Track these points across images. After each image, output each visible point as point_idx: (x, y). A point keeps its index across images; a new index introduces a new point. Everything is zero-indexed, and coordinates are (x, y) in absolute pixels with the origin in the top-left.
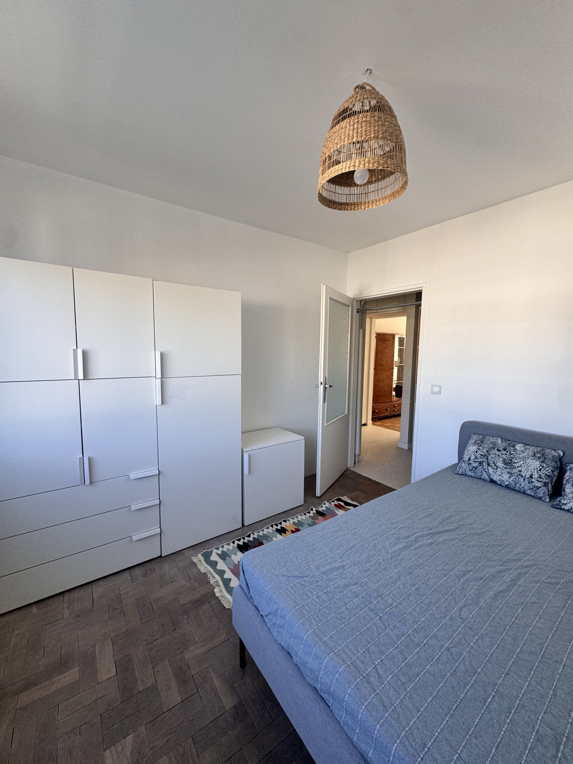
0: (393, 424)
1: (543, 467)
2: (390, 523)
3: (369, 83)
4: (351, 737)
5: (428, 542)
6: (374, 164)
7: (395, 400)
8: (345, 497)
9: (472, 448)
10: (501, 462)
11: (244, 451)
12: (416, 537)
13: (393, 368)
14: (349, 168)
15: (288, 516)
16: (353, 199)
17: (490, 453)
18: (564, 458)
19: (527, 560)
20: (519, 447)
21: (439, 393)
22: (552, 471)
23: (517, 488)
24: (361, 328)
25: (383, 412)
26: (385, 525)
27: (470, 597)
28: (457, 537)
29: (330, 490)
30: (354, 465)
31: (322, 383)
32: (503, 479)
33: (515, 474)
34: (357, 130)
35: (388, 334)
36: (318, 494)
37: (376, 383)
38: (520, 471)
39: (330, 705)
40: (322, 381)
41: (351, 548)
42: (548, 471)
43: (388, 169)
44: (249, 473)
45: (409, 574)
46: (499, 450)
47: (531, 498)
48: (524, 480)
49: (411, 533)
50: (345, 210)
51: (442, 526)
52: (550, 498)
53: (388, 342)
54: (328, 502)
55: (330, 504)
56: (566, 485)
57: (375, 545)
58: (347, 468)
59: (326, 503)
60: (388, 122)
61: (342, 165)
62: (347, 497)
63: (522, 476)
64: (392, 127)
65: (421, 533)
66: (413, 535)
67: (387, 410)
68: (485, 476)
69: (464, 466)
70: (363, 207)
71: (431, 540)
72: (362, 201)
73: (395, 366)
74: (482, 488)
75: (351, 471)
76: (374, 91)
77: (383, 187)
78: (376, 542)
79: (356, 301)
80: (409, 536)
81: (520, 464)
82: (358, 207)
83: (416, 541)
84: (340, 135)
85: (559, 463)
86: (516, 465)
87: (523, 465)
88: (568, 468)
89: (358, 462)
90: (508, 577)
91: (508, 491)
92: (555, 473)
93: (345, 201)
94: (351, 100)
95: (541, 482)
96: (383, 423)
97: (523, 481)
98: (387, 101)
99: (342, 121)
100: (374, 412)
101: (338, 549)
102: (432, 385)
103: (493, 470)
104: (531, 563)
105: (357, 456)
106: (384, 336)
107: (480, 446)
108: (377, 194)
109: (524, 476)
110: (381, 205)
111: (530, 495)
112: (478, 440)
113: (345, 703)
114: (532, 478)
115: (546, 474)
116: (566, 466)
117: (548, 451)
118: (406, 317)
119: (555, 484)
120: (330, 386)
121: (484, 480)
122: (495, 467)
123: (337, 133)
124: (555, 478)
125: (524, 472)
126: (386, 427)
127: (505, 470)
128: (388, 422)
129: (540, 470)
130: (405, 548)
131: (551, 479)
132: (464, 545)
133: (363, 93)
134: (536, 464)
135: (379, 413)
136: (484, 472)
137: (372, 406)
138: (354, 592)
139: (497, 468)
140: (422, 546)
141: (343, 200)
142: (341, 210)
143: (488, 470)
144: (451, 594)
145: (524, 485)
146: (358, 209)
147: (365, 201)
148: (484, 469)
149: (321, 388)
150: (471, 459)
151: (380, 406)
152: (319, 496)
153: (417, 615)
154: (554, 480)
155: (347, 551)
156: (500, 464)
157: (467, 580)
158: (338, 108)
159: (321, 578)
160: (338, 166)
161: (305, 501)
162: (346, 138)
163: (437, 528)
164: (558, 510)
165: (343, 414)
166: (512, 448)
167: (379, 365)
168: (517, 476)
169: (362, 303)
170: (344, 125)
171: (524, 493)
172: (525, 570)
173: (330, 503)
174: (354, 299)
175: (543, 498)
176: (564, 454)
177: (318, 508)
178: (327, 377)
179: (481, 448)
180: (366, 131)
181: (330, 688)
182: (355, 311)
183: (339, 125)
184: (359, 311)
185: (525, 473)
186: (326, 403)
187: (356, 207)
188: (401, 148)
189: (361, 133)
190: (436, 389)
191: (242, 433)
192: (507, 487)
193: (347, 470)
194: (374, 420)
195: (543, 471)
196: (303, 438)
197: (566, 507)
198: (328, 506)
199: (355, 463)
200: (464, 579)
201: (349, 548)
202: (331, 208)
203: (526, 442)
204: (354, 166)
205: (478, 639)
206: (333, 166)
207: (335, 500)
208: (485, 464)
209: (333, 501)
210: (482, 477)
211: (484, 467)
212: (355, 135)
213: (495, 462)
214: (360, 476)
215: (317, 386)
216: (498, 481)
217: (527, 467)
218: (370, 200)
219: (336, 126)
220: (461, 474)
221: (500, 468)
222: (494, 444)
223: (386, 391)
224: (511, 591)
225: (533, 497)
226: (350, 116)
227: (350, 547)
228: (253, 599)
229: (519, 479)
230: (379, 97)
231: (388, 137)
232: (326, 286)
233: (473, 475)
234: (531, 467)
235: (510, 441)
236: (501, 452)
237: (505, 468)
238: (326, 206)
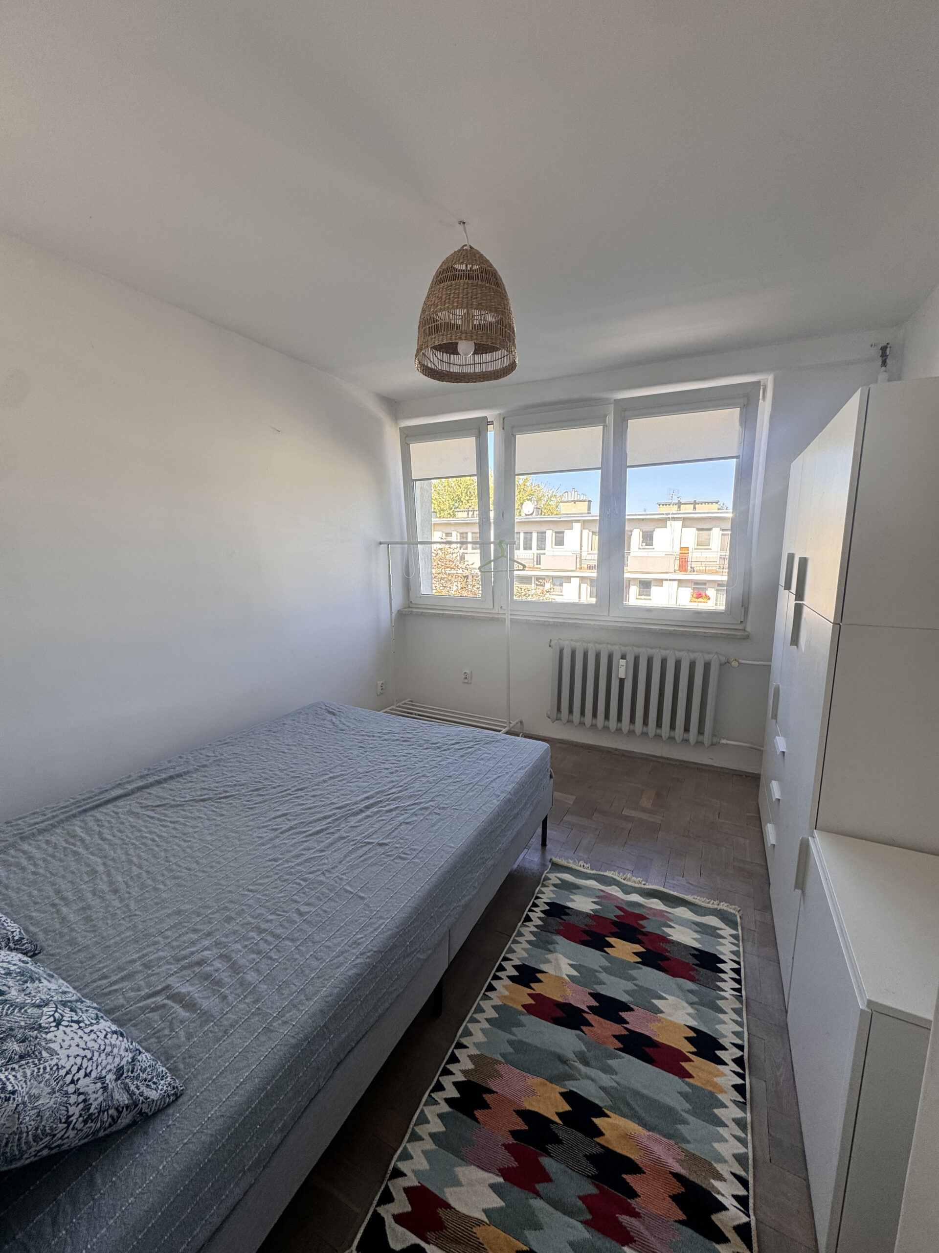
33: (133, 1088)
87: (94, 1075)
125: (122, 1059)
168: (137, 1078)
185: (123, 1053)
217: (96, 1054)
229: (145, 1069)
234: (90, 1045)
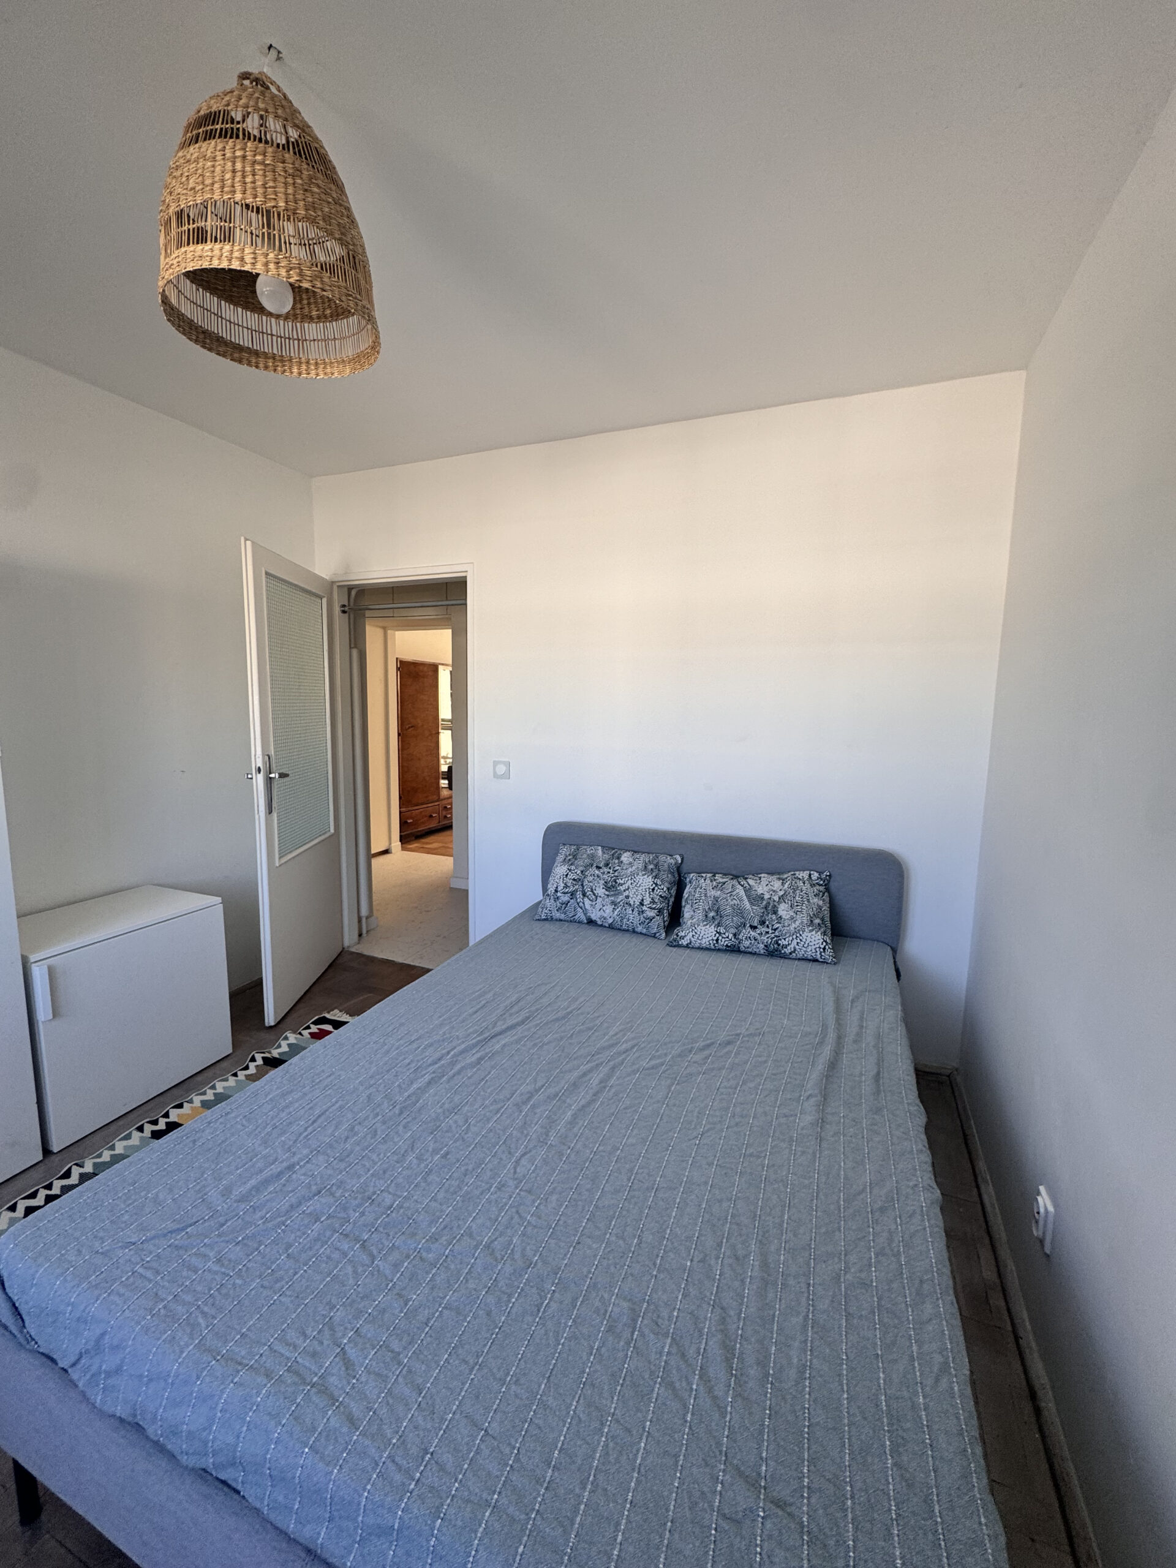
0: (444, 845)
1: (656, 884)
2: (405, 1043)
3: (274, 79)
4: (284, 1528)
5: (474, 1059)
6: (291, 272)
7: (446, 797)
8: (336, 1011)
9: (560, 870)
10: (602, 887)
11: (32, 961)
12: (453, 1057)
13: (438, 733)
14: (230, 260)
15: (189, 1091)
16: (268, 346)
17: (586, 874)
18: (684, 865)
19: (626, 1041)
20: (626, 857)
21: (507, 776)
22: (668, 889)
23: (624, 927)
24: (355, 647)
25: (423, 823)
26: (397, 1049)
27: (534, 1136)
28: (526, 1033)
29: (301, 1005)
30: (359, 940)
31: (259, 770)
32: (605, 915)
33: (621, 903)
34: (244, 177)
35: (423, 664)
36: (270, 1019)
37: (405, 764)
38: (627, 897)
39: (239, 1487)
40: (260, 764)
41: (314, 1122)
42: (663, 890)
43: (324, 293)
44: (56, 1014)
45: (432, 1133)
46: (598, 868)
47: (642, 938)
48: (633, 911)
49: (444, 1051)
50: (251, 366)
51: (502, 1022)
52: (666, 932)
53: (426, 680)
54: (294, 1032)
55: (299, 1036)
56: (685, 906)
57: (369, 1097)
58: (343, 948)
59: (289, 1035)
60: (319, 187)
61: (210, 247)
62: (341, 1011)
63: (630, 905)
64: (329, 203)
65: (463, 1046)
66: (448, 1053)
67: (431, 816)
68: (580, 915)
69: (550, 903)
70: (295, 370)
71: (478, 1055)
72: (292, 355)
73: (442, 729)
74: (575, 937)
75: (353, 953)
76: (284, 103)
77: (336, 337)
78: (372, 1090)
79: (338, 586)
80: (440, 1059)
81: (627, 885)
82: (284, 366)
83: (453, 1063)
84: (200, 171)
85: (676, 876)
86: (622, 888)
87: (631, 886)
88: (688, 880)
89: (367, 932)
90: (595, 1080)
91: (611, 933)
92: (672, 891)
93: (247, 343)
94: (227, 98)
95: (654, 909)
96: (424, 843)
97: (631, 912)
98: (316, 140)
99: (205, 140)
100: (403, 824)
101: (283, 1133)
102: (494, 762)
103: (590, 902)
104: (630, 1044)
105: (364, 920)
106: (415, 667)
107: (571, 865)
108: (324, 349)
109: (632, 903)
110: (336, 375)
111: (641, 933)
112: (570, 855)
113: (268, 1465)
114: (643, 905)
115: (661, 896)
116: (686, 878)
117: (662, 858)
118: (451, 630)
119: (672, 908)
120: (282, 776)
121: (579, 922)
122: (594, 897)
123: (194, 165)
124: (672, 900)
125: (632, 898)
126: (430, 852)
127: (607, 900)
128: (434, 841)
129: (653, 889)
130: (429, 1083)
131: (667, 902)
132: (535, 1045)
133: (257, 95)
134: (647, 881)
135: (415, 824)
136: (579, 909)
137: (400, 812)
138: (310, 1214)
139: (596, 897)
140: (463, 1068)
141: (245, 340)
142: (240, 361)
143: (584, 903)
144: (504, 1143)
145: (633, 918)
146: (284, 371)
147: (300, 358)
148: (578, 904)
149: (260, 780)
150: (559, 889)
151: (417, 811)
152: (272, 1024)
153: (439, 1206)
154: (671, 903)
155: (306, 1129)
156: (601, 891)
157: (534, 1107)
158: (198, 106)
159: (234, 1213)
160: (200, 247)
161: (236, 1044)
162: (217, 186)
163: (493, 1028)
164: (675, 949)
165: (323, 834)
166: (617, 861)
167: (409, 728)
168: (624, 906)
169: (353, 593)
170: (209, 152)
171: (634, 931)
172: (624, 1056)
173: (300, 1034)
174: (333, 583)
175: (658, 934)
176: (682, 860)
177: (270, 1052)
178: (272, 753)
179: (573, 867)
180: (264, 186)
181: (235, 1451)
182: (337, 609)
183: (197, 145)
184: (346, 609)
185: (634, 899)
186: (275, 815)
187: (278, 366)
188: (354, 257)
189: (254, 188)
190: (501, 769)
191: (18, 917)
192: (611, 927)
193: (343, 952)
194: (405, 839)
195: (658, 892)
196: (219, 899)
197: (684, 942)
198: (294, 1041)
199: (360, 935)
200: (529, 1106)
201: (310, 1122)
202: (210, 350)
203: (636, 849)
204: (242, 259)
205: (539, 1204)
206: (188, 244)
207: (312, 1023)
208: (579, 895)
209: (308, 1027)
210: (576, 917)
211: (579, 900)
212: (238, 187)
213: (594, 887)
214: (372, 960)
215: (250, 776)
216: (598, 920)
217: (637, 888)
218: (310, 357)
219: (192, 148)
220: (545, 920)
221: (600, 897)
222: (592, 857)
223: (428, 779)
224: (598, 1100)
225: (645, 935)
226: (224, 134)
227: (312, 1119)
228: (36, 1339)
229: (626, 911)
230: (297, 122)
231: (321, 222)
232: (253, 543)
233: (562, 916)
234: (641, 888)
235: (614, 849)
236: (602, 871)
237: (608, 895)
238: (196, 341)
